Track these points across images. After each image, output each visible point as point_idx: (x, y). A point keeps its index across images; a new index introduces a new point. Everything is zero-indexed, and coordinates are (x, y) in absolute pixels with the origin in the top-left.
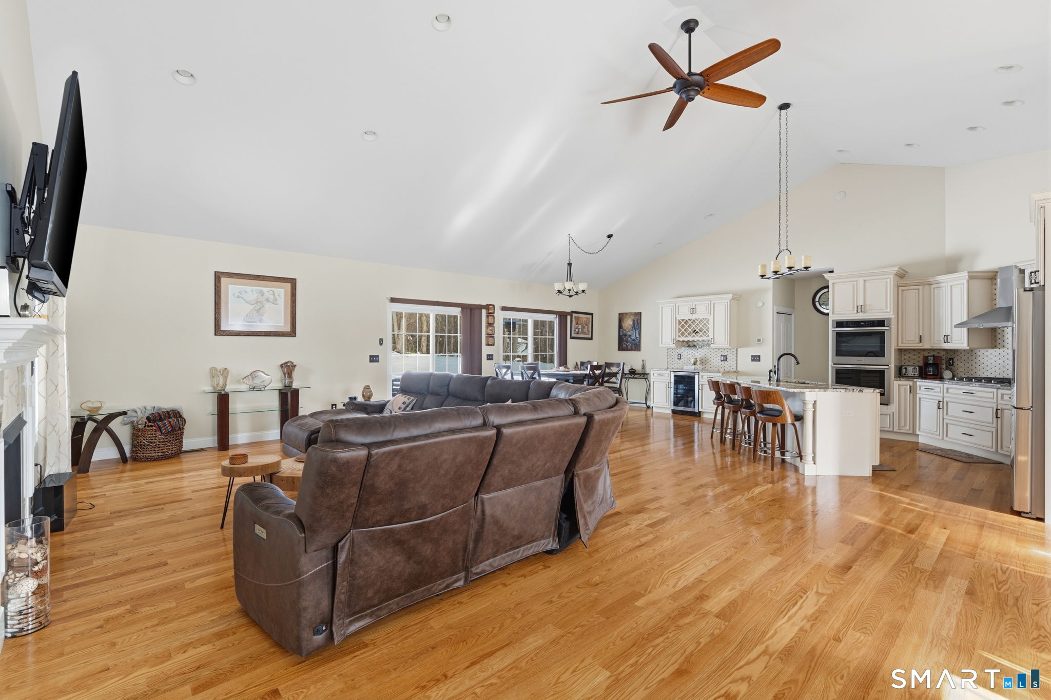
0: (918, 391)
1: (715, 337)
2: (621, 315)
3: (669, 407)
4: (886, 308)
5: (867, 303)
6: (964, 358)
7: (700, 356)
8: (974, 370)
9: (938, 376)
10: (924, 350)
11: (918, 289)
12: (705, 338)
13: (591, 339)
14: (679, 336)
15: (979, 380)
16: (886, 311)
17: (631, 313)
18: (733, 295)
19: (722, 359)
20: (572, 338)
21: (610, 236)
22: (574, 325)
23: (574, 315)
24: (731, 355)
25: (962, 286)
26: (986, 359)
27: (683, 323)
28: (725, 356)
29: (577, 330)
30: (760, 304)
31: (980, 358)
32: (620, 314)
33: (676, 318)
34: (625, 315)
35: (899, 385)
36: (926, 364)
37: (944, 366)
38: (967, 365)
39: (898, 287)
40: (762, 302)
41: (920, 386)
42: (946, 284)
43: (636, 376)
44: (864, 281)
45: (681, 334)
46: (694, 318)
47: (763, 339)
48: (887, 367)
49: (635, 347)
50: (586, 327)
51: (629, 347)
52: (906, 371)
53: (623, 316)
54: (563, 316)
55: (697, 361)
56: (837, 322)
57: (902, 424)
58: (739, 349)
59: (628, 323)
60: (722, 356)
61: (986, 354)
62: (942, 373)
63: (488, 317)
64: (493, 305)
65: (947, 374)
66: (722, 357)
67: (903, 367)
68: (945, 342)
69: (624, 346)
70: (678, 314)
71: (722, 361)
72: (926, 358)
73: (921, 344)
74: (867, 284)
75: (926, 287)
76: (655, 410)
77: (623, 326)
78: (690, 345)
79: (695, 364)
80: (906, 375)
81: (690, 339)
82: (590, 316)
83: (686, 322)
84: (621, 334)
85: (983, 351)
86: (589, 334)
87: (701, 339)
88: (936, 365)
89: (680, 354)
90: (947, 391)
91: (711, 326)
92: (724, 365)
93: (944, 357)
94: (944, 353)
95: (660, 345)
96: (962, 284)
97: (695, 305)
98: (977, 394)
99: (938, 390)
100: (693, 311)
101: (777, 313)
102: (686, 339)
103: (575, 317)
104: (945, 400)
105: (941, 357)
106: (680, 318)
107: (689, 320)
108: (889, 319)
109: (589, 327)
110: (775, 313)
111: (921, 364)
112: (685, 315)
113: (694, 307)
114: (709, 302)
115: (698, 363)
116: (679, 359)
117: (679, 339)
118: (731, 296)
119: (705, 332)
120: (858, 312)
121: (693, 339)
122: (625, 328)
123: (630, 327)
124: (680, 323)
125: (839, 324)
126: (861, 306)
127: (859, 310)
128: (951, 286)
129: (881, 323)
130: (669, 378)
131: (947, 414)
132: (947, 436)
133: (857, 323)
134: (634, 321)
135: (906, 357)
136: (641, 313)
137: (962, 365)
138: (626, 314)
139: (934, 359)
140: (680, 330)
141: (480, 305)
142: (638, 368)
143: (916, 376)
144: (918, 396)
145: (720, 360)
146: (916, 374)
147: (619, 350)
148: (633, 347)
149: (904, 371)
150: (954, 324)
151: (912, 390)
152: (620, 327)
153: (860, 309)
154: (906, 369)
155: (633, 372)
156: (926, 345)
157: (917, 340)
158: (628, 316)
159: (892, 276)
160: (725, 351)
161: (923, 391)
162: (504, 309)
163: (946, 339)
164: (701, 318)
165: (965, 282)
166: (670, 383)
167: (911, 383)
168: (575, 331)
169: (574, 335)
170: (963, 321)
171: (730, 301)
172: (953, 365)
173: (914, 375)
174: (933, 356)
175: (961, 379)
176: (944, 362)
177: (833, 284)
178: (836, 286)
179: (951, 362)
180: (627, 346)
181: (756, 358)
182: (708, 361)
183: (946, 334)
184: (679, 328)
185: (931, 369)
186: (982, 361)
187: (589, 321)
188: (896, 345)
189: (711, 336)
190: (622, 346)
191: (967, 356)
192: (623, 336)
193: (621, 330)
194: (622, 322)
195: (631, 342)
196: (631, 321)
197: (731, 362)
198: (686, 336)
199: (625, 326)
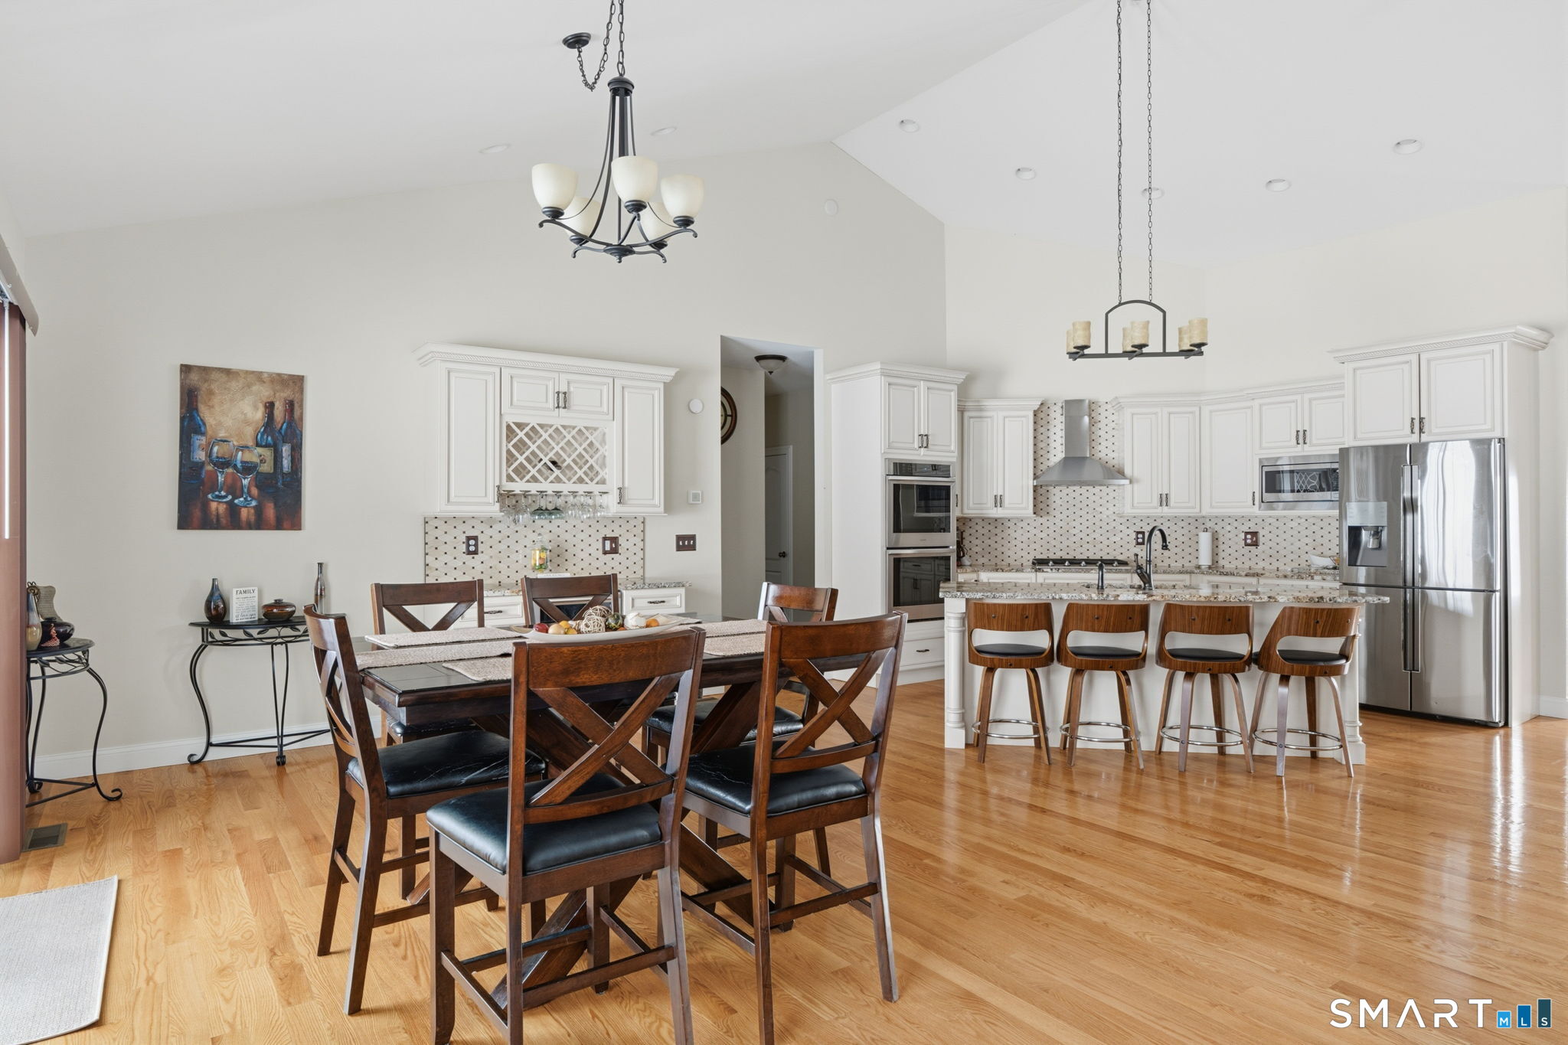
1: (626, 484)
2: (192, 376)
4: (951, 444)
5: (931, 431)
6: (981, 531)
12: (594, 488)
14: (510, 479)
16: (951, 448)
17: (258, 376)
18: (674, 371)
19: (608, 548)
24: (630, 536)
25: (1026, 419)
27: (521, 434)
28: (614, 540)
30: (698, 405)
32: (185, 368)
33: (501, 415)
34: (214, 375)
40: (701, 400)
42: (994, 413)
44: (927, 388)
45: (516, 471)
46: (557, 423)
47: (702, 493)
48: (950, 550)
49: (277, 515)
51: (244, 513)
53: (205, 380)
56: (895, 464)
59: (238, 413)
60: (605, 539)
66: (608, 543)
68: (996, 507)
69: (219, 507)
70: (512, 403)
71: (605, 553)
74: (930, 394)
77: (209, 421)
83: (532, 434)
84: (200, 456)
89: (475, 538)
91: (611, 450)
92: (613, 563)
96: (1024, 416)
97: (568, 383)
100: (562, 400)
102: (531, 488)
106: (510, 419)
107: (541, 426)
108: (953, 465)
112: (533, 411)
113: (566, 389)
114: (611, 381)
116: (469, 553)
117: (510, 487)
118: (669, 373)
119: (591, 468)
120: (920, 447)
121: (557, 487)
122: (220, 434)
123: (246, 431)
124: (512, 433)
126: (925, 435)
128: (1005, 418)
129: (946, 470)
134: (270, 407)
136: (300, 378)
137: (978, 542)
138: (228, 372)
140: (510, 458)
145: (601, 551)
147: (185, 526)
148: (270, 511)
152: (190, 425)
153: (922, 442)
158: (234, 385)
159: (955, 388)
160: (615, 526)
163: (999, 501)
164: (580, 425)
165: (1030, 414)
171: (666, 387)
177: (889, 385)
180: (230, 510)
181: (686, 543)
182: (568, 555)
184: (509, 452)
186: (1014, 535)
189: (614, 482)
190: (205, 505)
192: (210, 467)
193: (199, 441)
194: (202, 408)
195: (255, 491)
196: (256, 408)
197: (629, 554)
198: (534, 479)
199: (220, 424)
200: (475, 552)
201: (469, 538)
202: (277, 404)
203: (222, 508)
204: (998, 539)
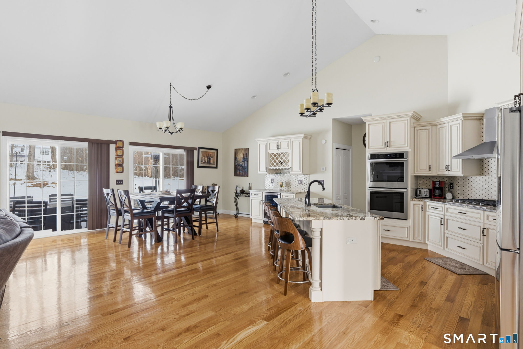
0: (427, 210)
1: (293, 166)
2: (236, 151)
3: (261, 218)
4: (405, 144)
5: (392, 140)
6: (460, 183)
7: (285, 180)
8: (468, 193)
9: (442, 198)
10: (433, 177)
11: (428, 129)
12: (287, 167)
13: (216, 167)
14: (270, 166)
15: (471, 201)
16: (405, 146)
17: (242, 149)
18: (304, 134)
19: (299, 183)
20: (199, 167)
21: (209, 87)
22: (201, 158)
23: (201, 150)
24: (305, 180)
25: (458, 125)
26: (476, 184)
27: (273, 156)
28: (302, 181)
29: (204, 161)
30: (324, 142)
31: (472, 183)
32: (235, 149)
33: (268, 152)
34: (238, 150)
35: (414, 204)
36: (434, 188)
37: (447, 189)
38: (463, 188)
39: (414, 127)
40: (325, 140)
41: (429, 206)
42: (447, 124)
43: (244, 195)
44: (390, 122)
45: (272, 164)
46: (280, 152)
47: (326, 168)
48: (406, 190)
49: (245, 174)
50: (212, 159)
51: (241, 174)
52: (420, 193)
53: (237, 151)
54: (190, 150)
55: (283, 184)
56: (371, 155)
57: (416, 235)
58: (310, 175)
59: (241, 156)
60: (299, 180)
61: (476, 180)
62: (445, 194)
63: (116, 150)
64: (122, 141)
65: (449, 196)
66: (299, 181)
67: (418, 190)
68: (446, 171)
69: (238, 172)
70: (270, 149)
71: (299, 184)
72: (434, 183)
73: (430, 172)
74: (392, 124)
75: (434, 128)
76: (253, 221)
77: (237, 158)
78: (278, 172)
79: (281, 186)
80: (420, 196)
81: (277, 167)
82: (215, 151)
83: (275, 156)
84: (236, 164)
85: (474, 178)
86: (214, 165)
87: (284, 168)
88: (441, 189)
90: (447, 211)
91: (290, 158)
92: (301, 187)
93: (447, 182)
94: (447, 179)
95: (259, 173)
96: (458, 124)
97: (280, 143)
98: (468, 214)
99: (441, 209)
100: (279, 147)
101: (336, 148)
102: (275, 168)
103: (202, 152)
104: (446, 217)
105: (445, 182)
106: (271, 152)
107: (276, 154)
108: (407, 152)
109: (214, 159)
110: (334, 149)
111: (431, 187)
112: (274, 150)
113: (279, 144)
114: (289, 140)
115: (284, 185)
117: (270, 168)
118: (303, 135)
119: (287, 163)
120: (385, 147)
121: (279, 168)
122: (239, 160)
123: (241, 159)
124: (271, 156)
125: (373, 156)
126: (388, 142)
127: (386, 146)
128: (451, 126)
129: (401, 155)
130: (261, 197)
131: (447, 229)
132: (447, 247)
133: (386, 156)
134: (244, 154)
135: (421, 182)
136: (248, 149)
137: (459, 188)
138: (239, 149)
139: (439, 184)
140: (271, 161)
141: (108, 141)
142: (246, 189)
143: (427, 197)
144: (427, 213)
145: (298, 184)
146: (427, 195)
147: (235, 176)
148: (244, 174)
149: (418, 193)
150: (453, 155)
151: (423, 208)
152: (236, 159)
153: (387, 144)
154: (420, 191)
155: (243, 192)
156: (434, 173)
157: (428, 169)
158: (240, 151)
159: (409, 119)
160: (301, 177)
161: (430, 209)
162: (132, 144)
163: (447, 168)
164: (284, 152)
165: (460, 122)
166: (262, 201)
167: (422, 203)
168: (202, 161)
169: (200, 165)
170: (459, 153)
171: (303, 139)
172: (453, 188)
173: (426, 196)
174: (439, 182)
175: (457, 201)
176: (447, 186)
177: (369, 125)
178: (370, 126)
179: (452, 186)
180: (240, 173)
182: (291, 184)
183: (448, 164)
184: (270, 160)
185: (437, 191)
186: (473, 185)
187: (214, 155)
188: (413, 173)
189: (290, 166)
190: (237, 172)
191: (463, 181)
192: (237, 166)
193: (236, 161)
194: (237, 156)
195: (242, 170)
196: (242, 155)
197: (305, 185)
198: (275, 166)
199: (238, 158)
200: (273, 182)
201: (272, 179)
202: (245, 154)
203: (239, 172)
204: (467, 187)
